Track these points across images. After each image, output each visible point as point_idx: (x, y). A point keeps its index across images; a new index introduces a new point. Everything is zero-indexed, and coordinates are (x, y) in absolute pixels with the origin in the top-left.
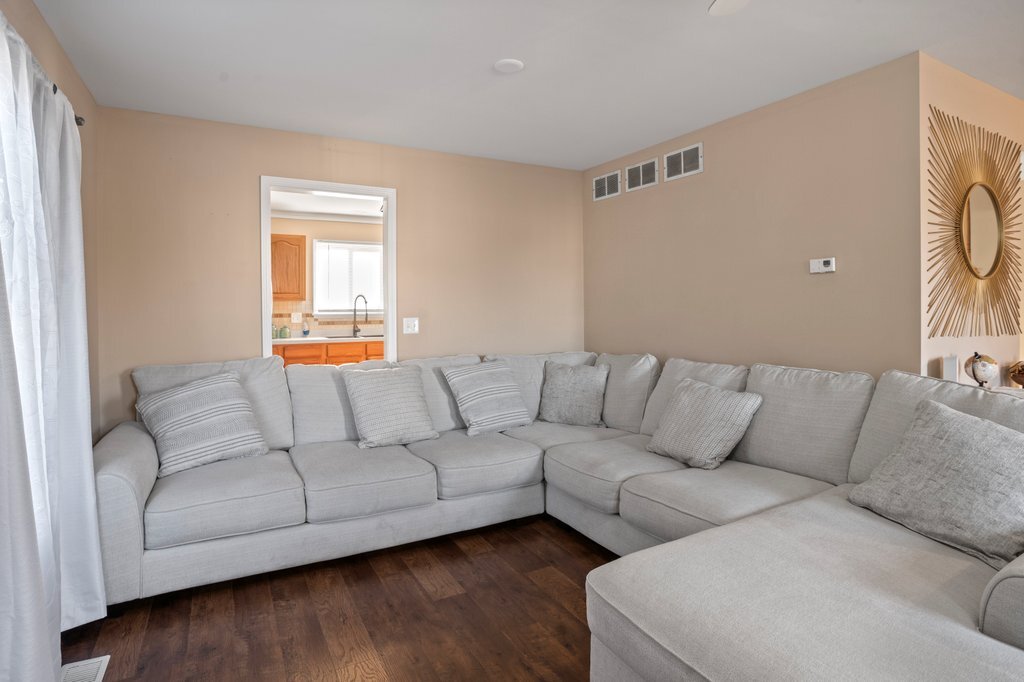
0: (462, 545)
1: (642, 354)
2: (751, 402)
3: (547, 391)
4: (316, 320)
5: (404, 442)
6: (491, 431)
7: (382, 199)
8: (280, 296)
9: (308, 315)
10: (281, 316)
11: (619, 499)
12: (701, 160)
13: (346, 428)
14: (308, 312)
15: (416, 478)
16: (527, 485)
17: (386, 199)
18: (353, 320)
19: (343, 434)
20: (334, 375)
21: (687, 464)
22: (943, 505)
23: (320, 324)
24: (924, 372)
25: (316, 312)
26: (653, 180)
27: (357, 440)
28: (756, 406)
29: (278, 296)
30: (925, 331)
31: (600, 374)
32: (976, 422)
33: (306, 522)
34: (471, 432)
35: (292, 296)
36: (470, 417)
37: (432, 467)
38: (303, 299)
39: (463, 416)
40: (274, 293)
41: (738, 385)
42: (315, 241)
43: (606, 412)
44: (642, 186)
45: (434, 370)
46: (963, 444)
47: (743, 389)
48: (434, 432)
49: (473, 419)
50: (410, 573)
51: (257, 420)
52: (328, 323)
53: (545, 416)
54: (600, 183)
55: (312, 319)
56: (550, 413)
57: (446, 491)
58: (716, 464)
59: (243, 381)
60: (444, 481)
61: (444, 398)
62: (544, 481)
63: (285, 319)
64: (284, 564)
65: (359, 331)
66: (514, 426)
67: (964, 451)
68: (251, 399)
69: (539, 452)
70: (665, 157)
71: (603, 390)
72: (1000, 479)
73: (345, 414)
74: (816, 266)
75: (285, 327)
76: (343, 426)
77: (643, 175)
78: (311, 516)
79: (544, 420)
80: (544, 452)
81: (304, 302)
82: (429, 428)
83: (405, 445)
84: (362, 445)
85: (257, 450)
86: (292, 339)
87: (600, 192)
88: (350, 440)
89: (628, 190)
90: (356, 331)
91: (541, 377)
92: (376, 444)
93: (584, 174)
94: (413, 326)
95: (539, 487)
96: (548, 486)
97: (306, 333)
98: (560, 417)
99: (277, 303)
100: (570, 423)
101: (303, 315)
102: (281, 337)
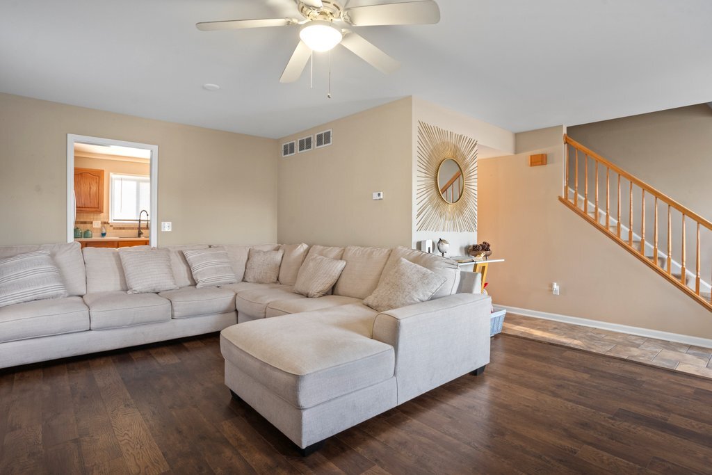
0: (186, 345)
1: (301, 243)
2: (340, 265)
3: (249, 265)
4: (111, 226)
5: (157, 291)
6: (211, 286)
7: (148, 151)
8: (82, 209)
9: (105, 223)
10: (84, 223)
11: (266, 313)
12: (331, 138)
13: (121, 284)
14: (106, 220)
15: (158, 307)
16: (226, 312)
17: (151, 151)
18: (138, 226)
19: (118, 287)
20: (114, 254)
21: (307, 296)
22: (389, 299)
23: (114, 228)
24: (414, 247)
25: (111, 221)
26: (310, 147)
27: (127, 290)
28: (343, 267)
30: (415, 228)
31: (279, 256)
32: (411, 265)
33: (90, 330)
34: (198, 286)
35: (94, 210)
36: (198, 278)
37: (169, 301)
38: (101, 212)
39: (194, 277)
41: (340, 257)
42: (111, 173)
43: (280, 276)
44: (305, 150)
45: (179, 252)
46: (403, 274)
47: (341, 259)
48: (175, 286)
49: (200, 279)
50: (155, 359)
51: (62, 278)
52: (120, 228)
53: (247, 279)
54: (286, 147)
55: (109, 226)
56: (250, 277)
57: (176, 314)
59: (53, 256)
60: (175, 308)
62: (236, 311)
63: (88, 226)
64: (75, 353)
65: (142, 233)
66: (225, 284)
67: (403, 277)
68: (58, 267)
69: (234, 294)
70: (316, 135)
71: (279, 264)
72: (410, 286)
73: (120, 276)
74: (375, 196)
75: (88, 230)
76: (119, 283)
77: (305, 144)
78: (93, 326)
79: (246, 281)
80: (236, 294)
81: (102, 214)
82: (172, 283)
83: (157, 293)
84: (129, 292)
85: (61, 294)
86: (91, 237)
87: (286, 153)
88: (123, 290)
89: (299, 152)
90: (140, 234)
91: (247, 257)
92: (138, 291)
93: (278, 141)
94: (167, 227)
95: (234, 313)
96: (239, 314)
97: (103, 235)
98: (254, 279)
99: (80, 214)
100: (260, 282)
101: (101, 223)
102: (85, 237)
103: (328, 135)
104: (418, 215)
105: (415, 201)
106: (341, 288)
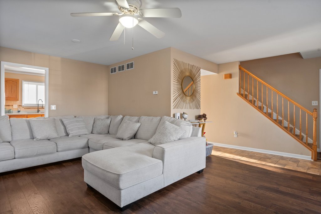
1: (119, 115)
2: (138, 125)
3: (94, 126)
4: (23, 107)
5: (48, 139)
6: (76, 136)
7: (44, 70)
8: (8, 99)
9: (20, 106)
10: (9, 106)
11: (103, 147)
12: (133, 66)
13: (30, 136)
14: (20, 104)
15: (50, 146)
16: (84, 148)
17: (45, 71)
18: (37, 107)
20: (26, 121)
21: (123, 140)
22: (160, 140)
23: (25, 108)
25: (23, 105)
26: (123, 70)
27: (33, 138)
28: (139, 126)
29: (7, 99)
30: (172, 107)
31: (109, 121)
32: (170, 124)
33: (15, 158)
34: (69, 136)
35: (14, 99)
37: (55, 143)
38: (17, 100)
39: (68, 132)
40: (6, 98)
42: (23, 81)
43: (110, 130)
44: (121, 71)
45: (60, 120)
47: (138, 122)
48: (58, 136)
49: (70, 133)
52: (28, 108)
53: (93, 132)
54: (112, 69)
56: (95, 131)
57: (59, 149)
58: (128, 139)
60: (58, 147)
61: (62, 127)
63: (11, 107)
65: (39, 111)
66: (83, 135)
67: (166, 130)
69: (87, 139)
70: (126, 64)
71: (109, 125)
72: (169, 134)
74: (154, 93)
75: (10, 109)
77: (121, 68)
78: (16, 156)
79: (93, 133)
80: (89, 139)
82: (56, 135)
84: (35, 140)
86: (13, 113)
87: (112, 72)
88: (31, 139)
89: (118, 72)
90: (38, 111)
91: (93, 122)
92: (39, 139)
93: (107, 67)
95: (87, 149)
96: (90, 148)
97: (19, 112)
98: (97, 132)
99: (7, 101)
100: (100, 134)
101: (18, 106)
102: (9, 113)
103: (132, 64)
104: (174, 102)
105: (172, 96)
106: (138, 136)
